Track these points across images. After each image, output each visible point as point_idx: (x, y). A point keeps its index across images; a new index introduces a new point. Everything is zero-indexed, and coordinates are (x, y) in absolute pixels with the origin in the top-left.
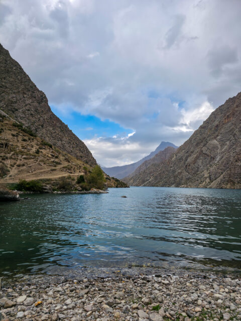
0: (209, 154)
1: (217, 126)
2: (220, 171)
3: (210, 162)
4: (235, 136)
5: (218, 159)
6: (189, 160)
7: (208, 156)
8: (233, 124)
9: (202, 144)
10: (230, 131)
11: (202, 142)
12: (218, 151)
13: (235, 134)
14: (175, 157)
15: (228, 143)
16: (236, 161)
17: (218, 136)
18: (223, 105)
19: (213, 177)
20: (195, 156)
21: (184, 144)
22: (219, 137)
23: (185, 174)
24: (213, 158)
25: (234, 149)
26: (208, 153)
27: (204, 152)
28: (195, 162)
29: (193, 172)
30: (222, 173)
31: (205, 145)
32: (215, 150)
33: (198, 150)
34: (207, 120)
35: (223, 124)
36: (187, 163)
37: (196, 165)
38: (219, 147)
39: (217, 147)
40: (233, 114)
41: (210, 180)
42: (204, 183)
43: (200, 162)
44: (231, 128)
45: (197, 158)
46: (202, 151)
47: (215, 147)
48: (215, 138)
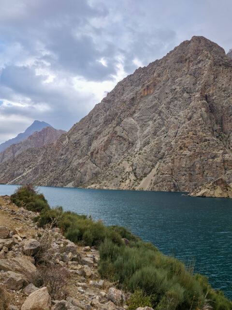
0: (126, 137)
1: (133, 99)
2: (149, 163)
3: (128, 148)
4: (161, 114)
5: (138, 145)
6: (95, 144)
7: (125, 140)
8: (155, 97)
9: (115, 122)
10: (153, 107)
11: (113, 119)
12: (138, 134)
13: (161, 112)
14: (67, 139)
15: (151, 123)
16: (181, 148)
17: (134, 112)
18: (133, 75)
19: (138, 171)
20: (106, 138)
21: (80, 121)
22: (136, 115)
23: (90, 166)
24: (132, 144)
25: (163, 131)
26: (124, 134)
27: (119, 134)
28: (106, 147)
29: (103, 163)
30: (153, 166)
31: (118, 124)
32: (133, 131)
33: (108, 130)
34: (112, 92)
35: (142, 97)
36: (92, 148)
37: (108, 152)
38: (139, 128)
39: (136, 128)
40: (155, 85)
41: (136, 176)
42: (128, 181)
43: (113, 148)
44: (154, 103)
45: (109, 142)
46: (116, 133)
47: (133, 129)
48: (131, 115)
